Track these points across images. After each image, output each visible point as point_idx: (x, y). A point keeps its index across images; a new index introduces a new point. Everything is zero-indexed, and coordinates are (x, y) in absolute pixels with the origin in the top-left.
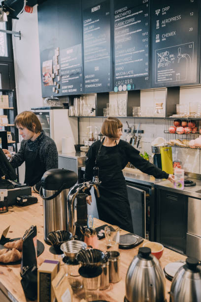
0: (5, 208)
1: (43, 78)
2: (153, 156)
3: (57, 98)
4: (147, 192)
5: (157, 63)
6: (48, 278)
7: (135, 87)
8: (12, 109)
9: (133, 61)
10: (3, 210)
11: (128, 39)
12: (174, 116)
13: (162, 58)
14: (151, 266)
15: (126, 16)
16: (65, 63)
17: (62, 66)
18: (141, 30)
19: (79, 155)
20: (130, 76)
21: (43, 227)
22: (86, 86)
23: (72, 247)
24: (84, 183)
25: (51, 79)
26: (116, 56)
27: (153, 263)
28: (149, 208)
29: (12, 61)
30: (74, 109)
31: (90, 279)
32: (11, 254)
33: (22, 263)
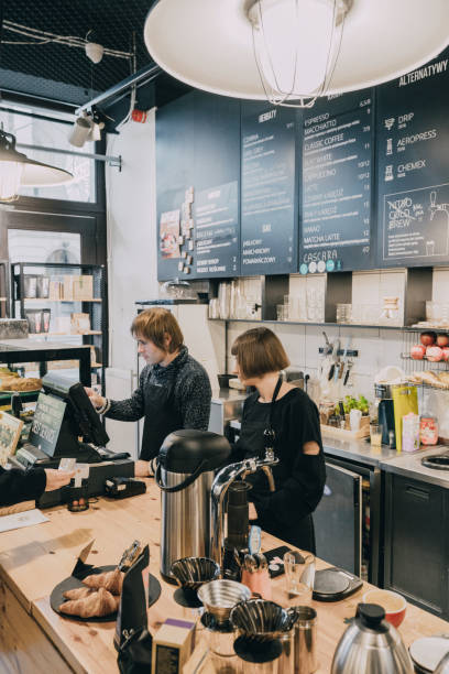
0: (82, 501)
1: (161, 244)
2: (377, 403)
3: (186, 283)
4: (366, 477)
5: (388, 220)
6: (174, 658)
7: (342, 267)
8: (98, 303)
9: (338, 216)
10: (79, 505)
11: (330, 173)
12: (421, 325)
13: (399, 212)
14: (385, 647)
15: (326, 129)
16: (204, 217)
17: (199, 222)
18: (355, 157)
19: (227, 397)
20: (332, 244)
21: (158, 545)
22: (244, 261)
23: (221, 595)
24: (245, 462)
25: (176, 246)
26: (305, 205)
27: (390, 641)
28: (368, 511)
29: (102, 211)
30: (218, 305)
31: (257, 665)
32: (97, 600)
33: (119, 619)
